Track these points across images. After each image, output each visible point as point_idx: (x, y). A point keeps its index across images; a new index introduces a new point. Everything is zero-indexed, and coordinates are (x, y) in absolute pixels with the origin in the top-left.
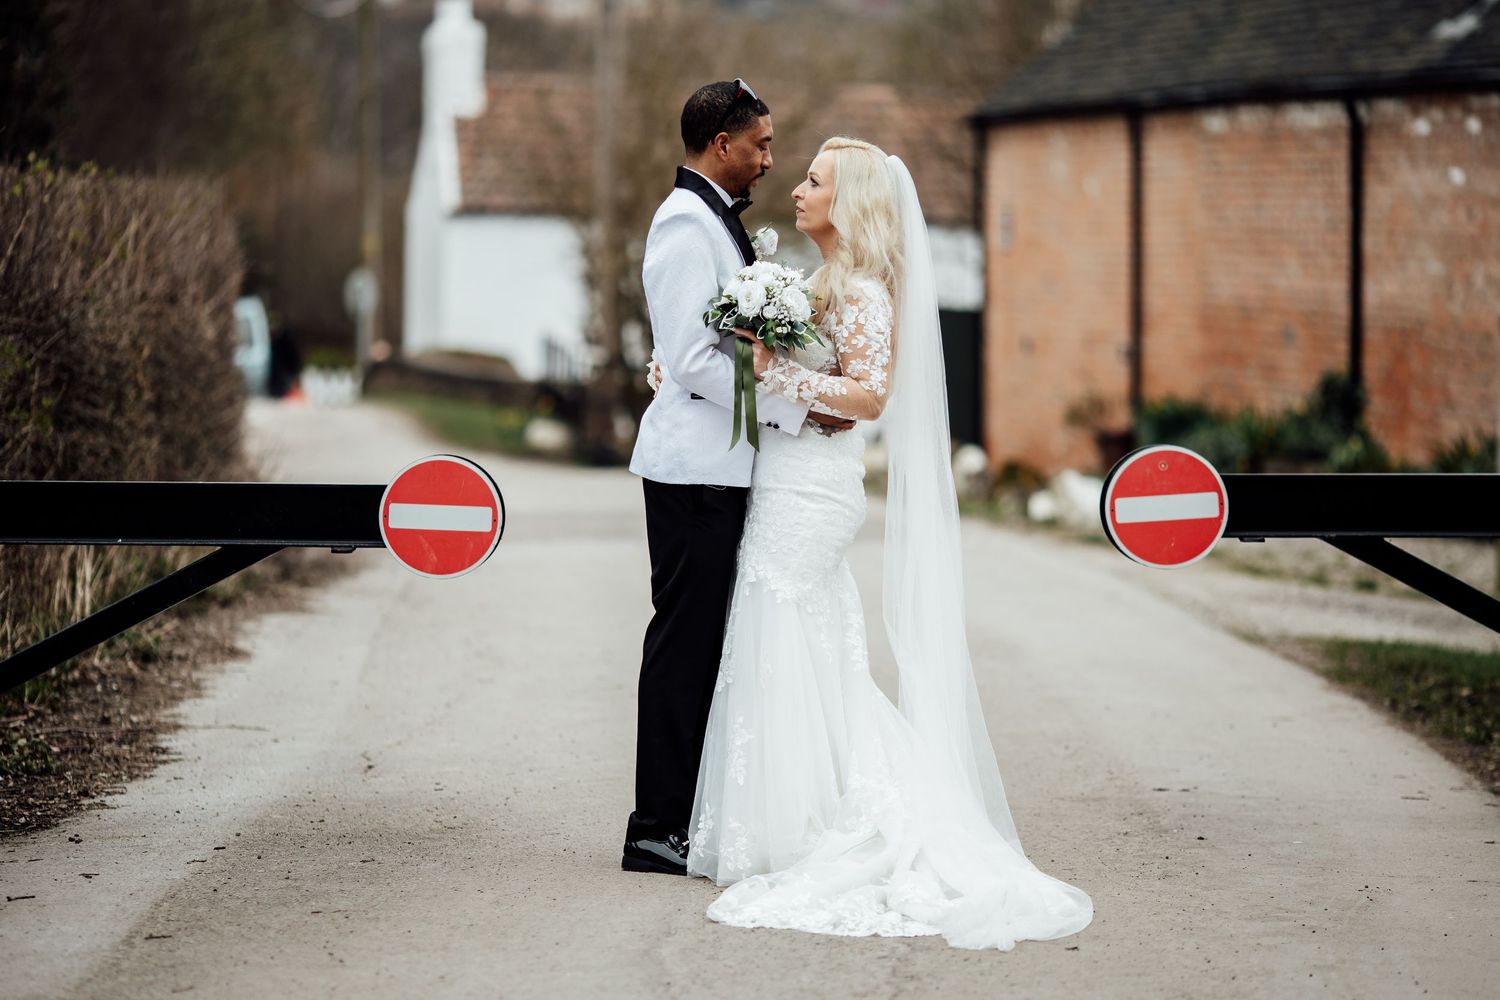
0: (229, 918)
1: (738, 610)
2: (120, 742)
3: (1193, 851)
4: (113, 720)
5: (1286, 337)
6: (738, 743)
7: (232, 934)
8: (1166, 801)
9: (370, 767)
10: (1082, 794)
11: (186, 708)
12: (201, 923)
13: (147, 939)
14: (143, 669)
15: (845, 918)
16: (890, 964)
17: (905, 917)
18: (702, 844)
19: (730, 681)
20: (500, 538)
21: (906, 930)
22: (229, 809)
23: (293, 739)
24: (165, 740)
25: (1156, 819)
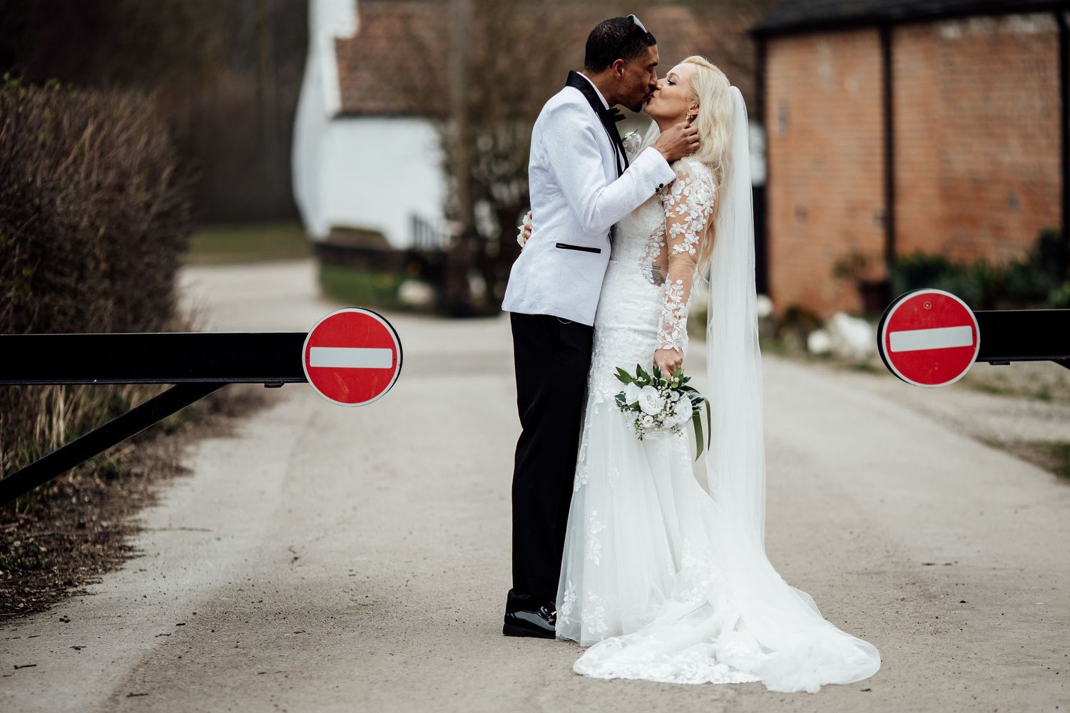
0: (192, 679)
1: (590, 426)
2: (95, 543)
3: (957, 612)
4: (87, 525)
5: (1010, 202)
6: (594, 532)
7: (196, 691)
8: (934, 573)
9: (296, 559)
10: (866, 569)
11: (143, 514)
12: (170, 683)
13: (128, 696)
14: (108, 484)
15: (683, 670)
16: (722, 705)
17: (731, 668)
18: (568, 614)
19: (585, 482)
20: (399, 374)
21: (733, 678)
22: (186, 594)
23: (233, 537)
24: (130, 541)
25: (927, 588)
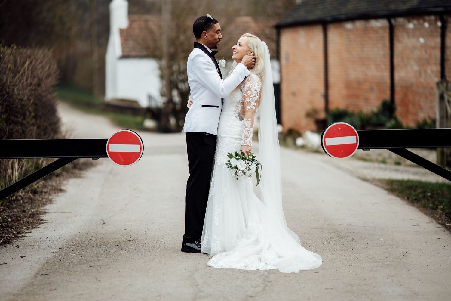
0: (65, 269)
2: (29, 218)
3: (351, 243)
4: (26, 211)
5: (371, 90)
6: (216, 213)
7: (66, 273)
8: (342, 228)
9: (104, 223)
10: (317, 227)
11: (48, 207)
12: (57, 270)
13: (41, 275)
14: (34, 196)
15: (249, 265)
16: (263, 278)
17: (266, 264)
18: (205, 244)
19: (213, 194)
20: (142, 154)
21: (267, 268)
22: (63, 237)
23: (80, 215)
24: (42, 217)
25: (340, 234)
